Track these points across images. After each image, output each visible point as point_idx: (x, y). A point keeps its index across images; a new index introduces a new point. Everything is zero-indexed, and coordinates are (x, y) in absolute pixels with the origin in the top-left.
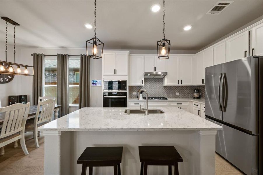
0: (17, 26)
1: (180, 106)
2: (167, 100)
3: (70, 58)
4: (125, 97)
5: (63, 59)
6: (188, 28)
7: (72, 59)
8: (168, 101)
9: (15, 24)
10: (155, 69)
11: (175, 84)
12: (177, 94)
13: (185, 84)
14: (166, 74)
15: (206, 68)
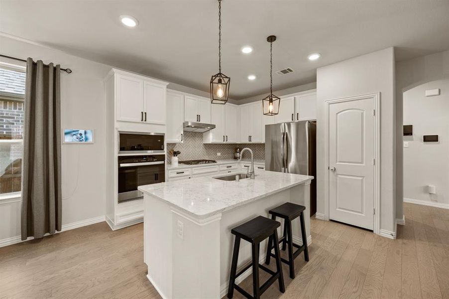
1: (230, 169)
2: (215, 163)
4: (162, 162)
6: (252, 78)
8: (217, 165)
11: (220, 141)
12: (219, 154)
13: (230, 141)
14: (213, 127)
15: (266, 125)
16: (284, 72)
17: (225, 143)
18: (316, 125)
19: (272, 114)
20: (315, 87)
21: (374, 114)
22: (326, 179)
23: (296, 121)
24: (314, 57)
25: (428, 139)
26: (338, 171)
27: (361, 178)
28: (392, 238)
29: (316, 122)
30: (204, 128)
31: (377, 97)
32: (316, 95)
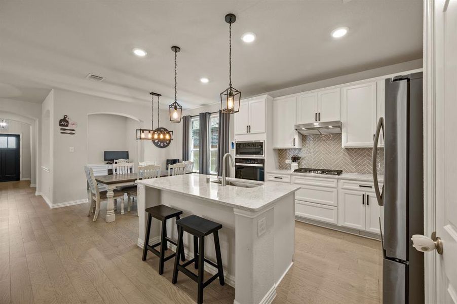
0: (160, 97)
1: (367, 192)
3: (211, 116)
4: (261, 165)
5: (204, 117)
7: (214, 117)
8: (338, 179)
9: (159, 95)
10: (318, 117)
14: (337, 124)
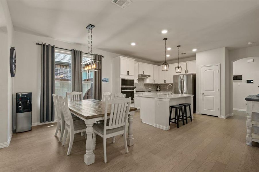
2: (151, 92)
4: (133, 90)
6: (168, 56)
11: (152, 82)
12: (150, 89)
13: (156, 82)
14: (149, 76)
15: (174, 76)
16: (182, 54)
17: (153, 83)
18: (195, 76)
19: (179, 72)
20: (195, 60)
21: (218, 72)
22: (200, 98)
23: (187, 74)
24: (194, 50)
25: (249, 81)
26: (204, 94)
27: (213, 97)
28: (224, 118)
29: (195, 74)
30: (145, 77)
31: (219, 65)
32: (196, 63)
